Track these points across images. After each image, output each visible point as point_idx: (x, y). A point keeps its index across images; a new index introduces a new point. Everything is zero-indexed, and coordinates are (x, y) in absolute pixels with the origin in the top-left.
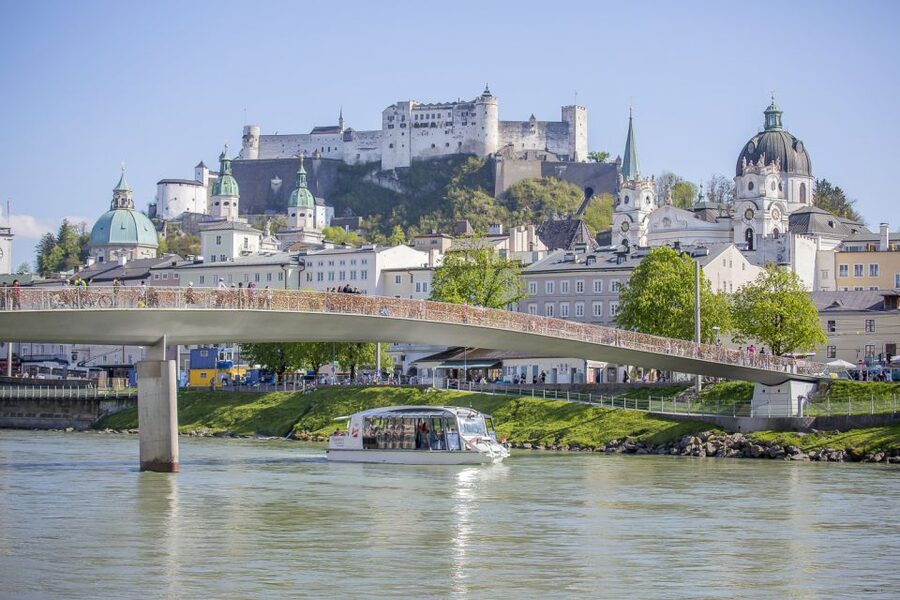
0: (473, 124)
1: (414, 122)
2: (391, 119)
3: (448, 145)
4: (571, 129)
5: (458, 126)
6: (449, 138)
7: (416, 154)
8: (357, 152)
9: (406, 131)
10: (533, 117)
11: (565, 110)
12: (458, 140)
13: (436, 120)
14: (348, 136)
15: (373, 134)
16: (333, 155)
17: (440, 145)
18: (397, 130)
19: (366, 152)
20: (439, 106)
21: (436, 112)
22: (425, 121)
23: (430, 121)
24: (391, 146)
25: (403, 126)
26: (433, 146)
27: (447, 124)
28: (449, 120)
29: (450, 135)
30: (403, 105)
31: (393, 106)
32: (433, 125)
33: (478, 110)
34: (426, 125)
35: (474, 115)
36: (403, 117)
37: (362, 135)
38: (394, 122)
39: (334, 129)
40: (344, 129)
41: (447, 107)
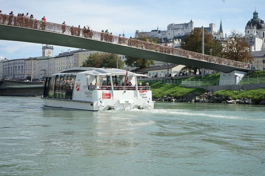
0: (188, 28)
1: (174, 28)
2: (169, 28)
3: (182, 33)
4: (211, 29)
5: (185, 29)
6: (183, 32)
7: (175, 36)
8: (161, 36)
9: (173, 30)
10: (202, 26)
11: (210, 24)
12: (185, 32)
13: (179, 28)
14: (160, 32)
15: (165, 31)
16: (156, 36)
17: (181, 33)
18: (170, 30)
19: (163, 36)
20: (180, 24)
21: (179, 26)
22: (177, 28)
23: (178, 28)
24: (169, 34)
25: (172, 29)
26: (179, 34)
27: (182, 28)
28: (183, 27)
29: (183, 31)
30: (172, 24)
31: (170, 25)
32: (179, 29)
33: (189, 25)
34: (177, 29)
35: (188, 26)
36: (172, 27)
37: (163, 31)
38: (170, 28)
39: (156, 31)
40: (159, 30)
41: (182, 24)
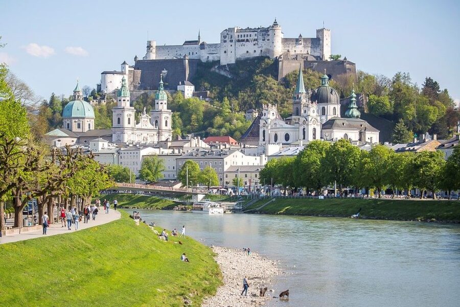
0: (268, 40)
1: (237, 39)
2: (225, 37)
3: (255, 51)
4: (321, 42)
5: (260, 41)
6: (256, 48)
7: (238, 57)
8: (207, 55)
9: (233, 44)
10: (300, 36)
11: (318, 31)
12: (261, 49)
13: (248, 38)
14: (203, 46)
15: (216, 45)
16: (195, 57)
17: (251, 51)
18: (228, 43)
19: (212, 55)
20: (250, 30)
21: (249, 33)
22: (243, 38)
23: (246, 38)
24: (225, 52)
25: (231, 41)
26: (247, 52)
27: (255, 40)
28: (256, 38)
29: (256, 46)
30: (231, 30)
31: (226, 30)
32: (247, 40)
33: (270, 32)
34: (243, 41)
35: (268, 35)
36: (231, 36)
37: (211, 46)
38: (227, 39)
39: (196, 42)
40: (201, 42)
41: (254, 30)
